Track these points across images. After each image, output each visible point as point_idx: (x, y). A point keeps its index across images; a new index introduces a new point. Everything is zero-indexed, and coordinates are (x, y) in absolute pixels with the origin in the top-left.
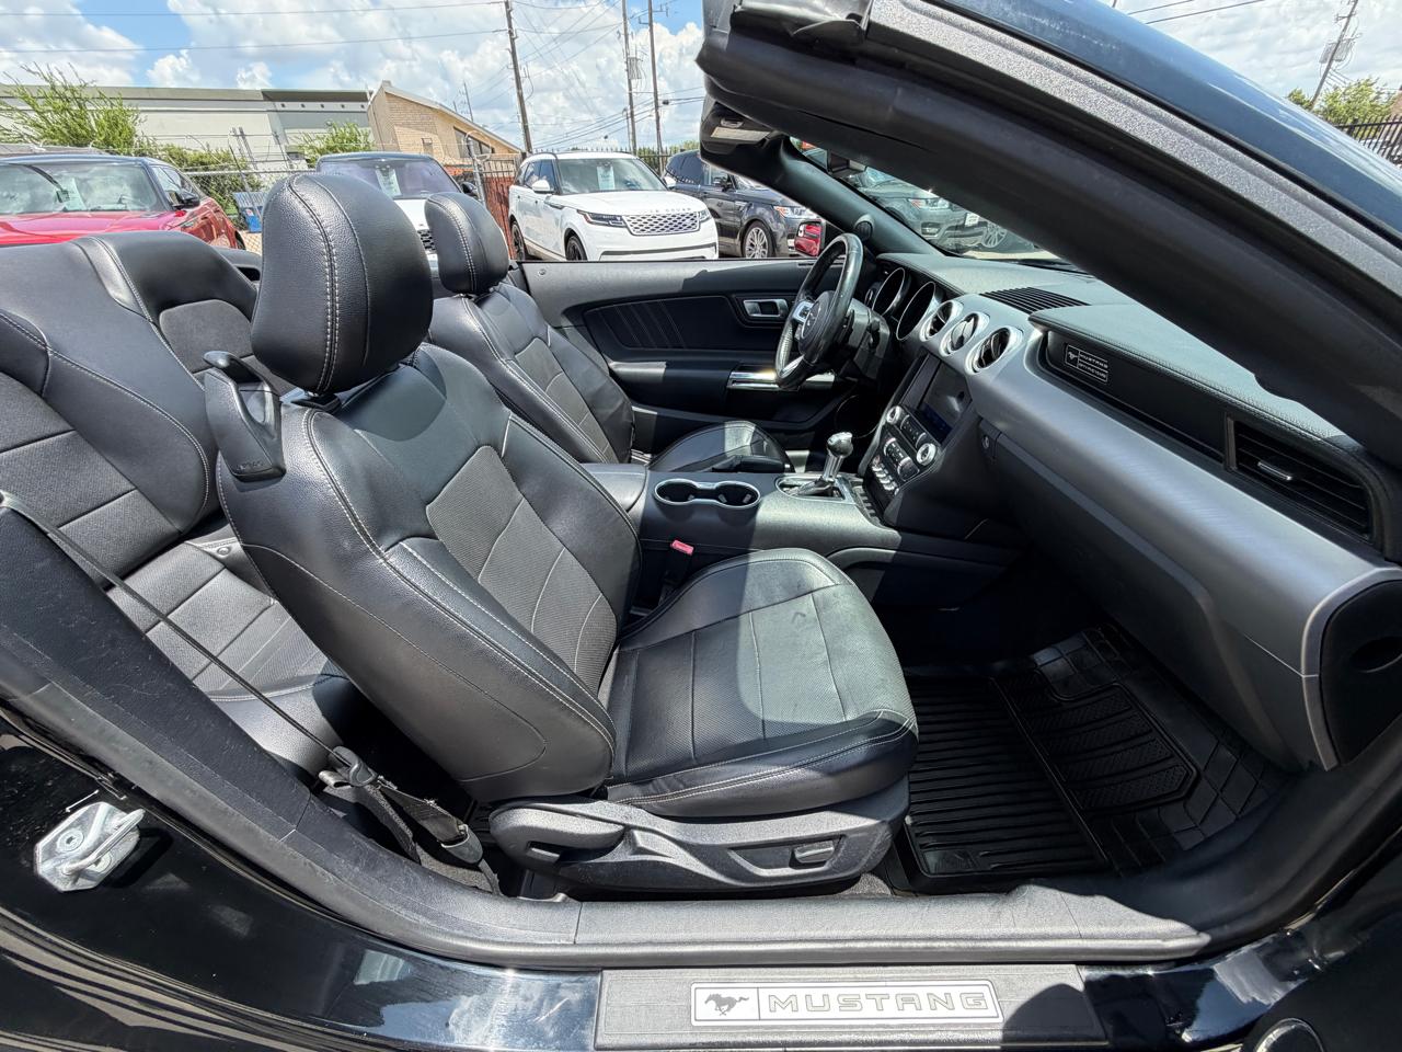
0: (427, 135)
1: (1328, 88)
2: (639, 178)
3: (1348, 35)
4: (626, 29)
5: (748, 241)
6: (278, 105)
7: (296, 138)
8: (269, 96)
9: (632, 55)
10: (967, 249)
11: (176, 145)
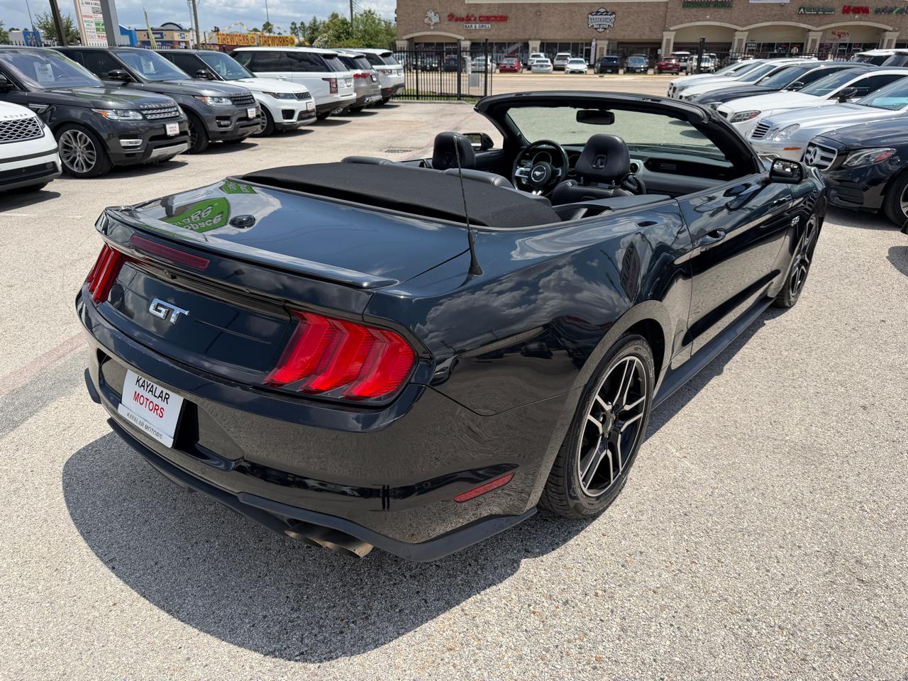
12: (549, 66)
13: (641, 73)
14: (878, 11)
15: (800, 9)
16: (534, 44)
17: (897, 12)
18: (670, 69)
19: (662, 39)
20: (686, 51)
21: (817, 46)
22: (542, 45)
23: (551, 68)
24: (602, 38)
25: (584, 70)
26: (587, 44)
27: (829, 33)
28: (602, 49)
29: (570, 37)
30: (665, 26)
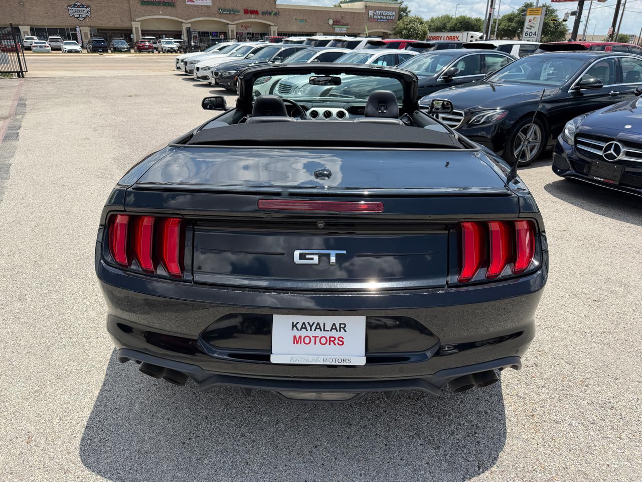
12: (48, 47)
13: (126, 52)
14: (263, 13)
15: (219, 10)
16: (24, 29)
17: (274, 14)
18: (147, 49)
19: (132, 27)
20: (152, 36)
21: (235, 34)
22: (32, 29)
23: (50, 48)
24: (84, 25)
25: (79, 50)
26: (72, 30)
27: (240, 25)
28: (86, 34)
29: (56, 24)
30: (131, 18)
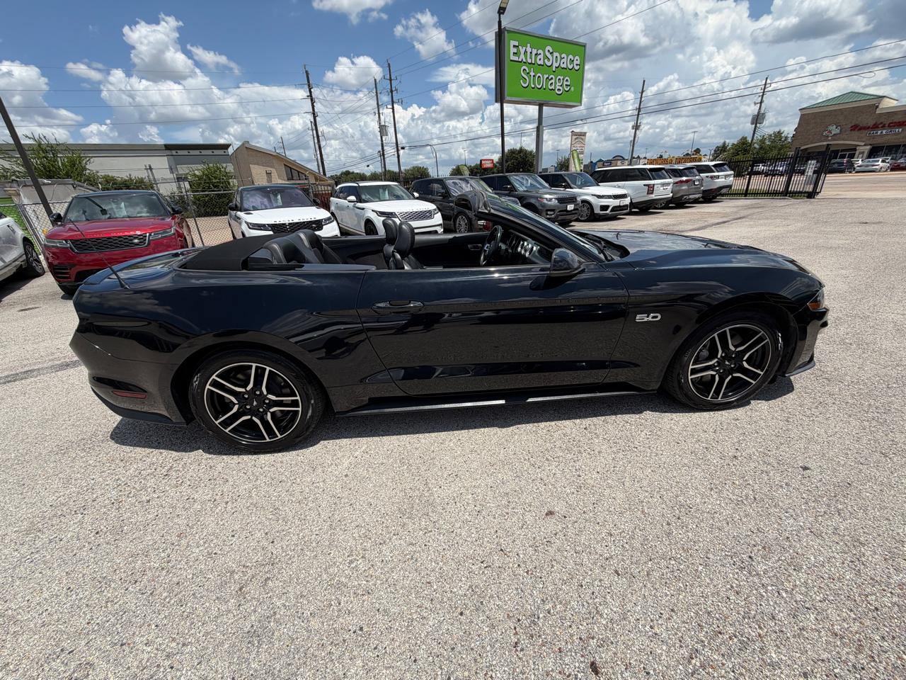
0: (269, 169)
1: (758, 136)
2: (400, 193)
3: (762, 111)
4: (379, 111)
5: (458, 222)
6: (174, 152)
7: (183, 170)
8: (168, 147)
9: (383, 124)
10: (571, 222)
11: (110, 175)
